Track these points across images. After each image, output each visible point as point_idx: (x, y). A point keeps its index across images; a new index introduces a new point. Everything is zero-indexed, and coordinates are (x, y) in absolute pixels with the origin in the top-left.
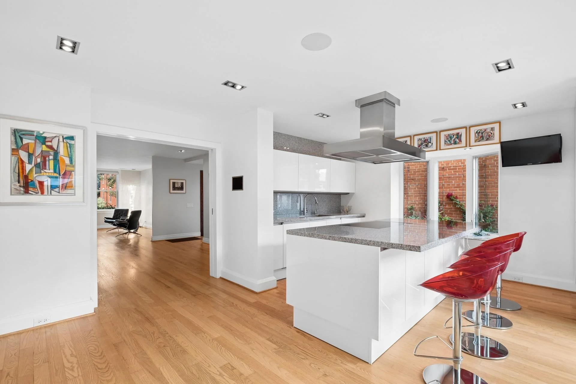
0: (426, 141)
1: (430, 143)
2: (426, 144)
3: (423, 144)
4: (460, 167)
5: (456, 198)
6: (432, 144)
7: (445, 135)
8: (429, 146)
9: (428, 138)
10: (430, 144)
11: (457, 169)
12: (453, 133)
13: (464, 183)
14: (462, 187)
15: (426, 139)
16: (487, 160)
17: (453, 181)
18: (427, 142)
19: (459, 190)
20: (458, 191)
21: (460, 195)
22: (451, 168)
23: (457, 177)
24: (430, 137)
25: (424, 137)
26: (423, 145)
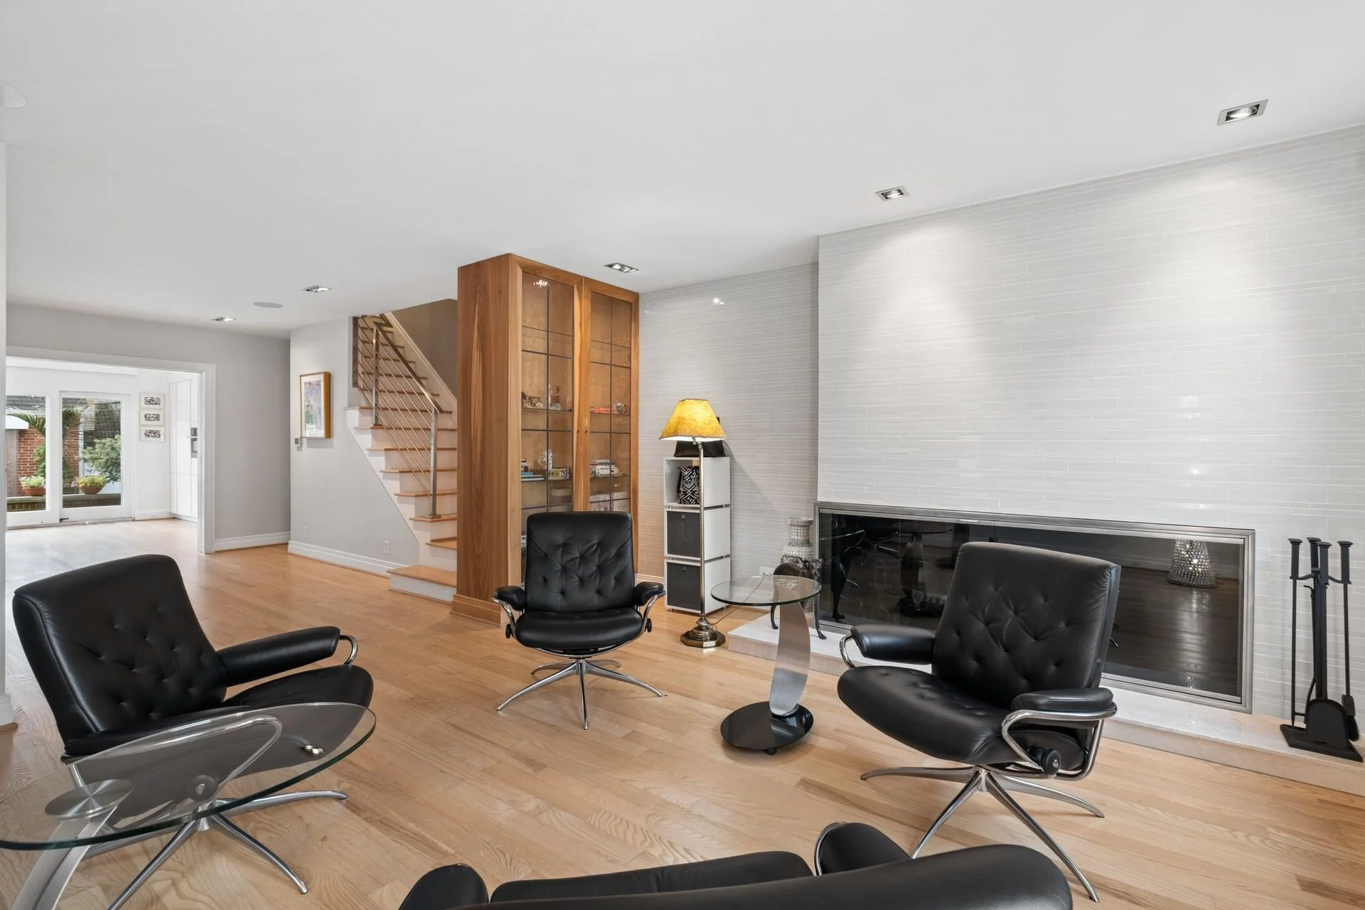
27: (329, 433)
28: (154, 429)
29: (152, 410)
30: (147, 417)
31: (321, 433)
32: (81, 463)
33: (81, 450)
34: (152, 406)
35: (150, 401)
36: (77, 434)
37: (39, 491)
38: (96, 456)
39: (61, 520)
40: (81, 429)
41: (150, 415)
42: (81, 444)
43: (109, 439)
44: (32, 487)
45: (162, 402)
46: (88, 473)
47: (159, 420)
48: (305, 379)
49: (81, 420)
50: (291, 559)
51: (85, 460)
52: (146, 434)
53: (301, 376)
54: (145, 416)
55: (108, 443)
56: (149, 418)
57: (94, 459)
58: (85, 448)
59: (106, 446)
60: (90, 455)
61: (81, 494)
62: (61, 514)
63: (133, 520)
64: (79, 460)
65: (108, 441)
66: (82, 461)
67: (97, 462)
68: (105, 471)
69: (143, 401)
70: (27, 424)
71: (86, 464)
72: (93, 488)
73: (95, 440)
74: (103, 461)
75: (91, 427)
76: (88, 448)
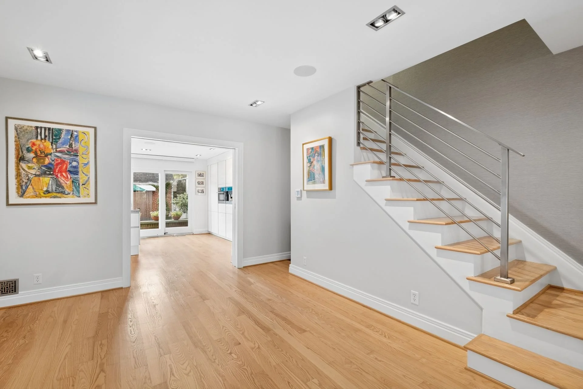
27: (331, 188)
28: (201, 189)
29: (201, 179)
30: (199, 183)
31: (326, 186)
32: (172, 204)
33: (172, 199)
34: (200, 177)
35: (200, 175)
36: (171, 193)
37: (157, 218)
38: (177, 202)
39: (165, 233)
40: (173, 190)
42: (172, 196)
43: (182, 194)
44: (155, 216)
45: (204, 175)
46: (175, 210)
47: (203, 184)
48: (306, 147)
49: (172, 187)
50: (290, 278)
51: (174, 203)
52: (198, 192)
53: (303, 144)
55: (182, 196)
57: (177, 203)
58: (174, 198)
59: (181, 197)
60: (176, 201)
61: (173, 220)
62: (165, 231)
63: (193, 234)
64: (172, 203)
65: (181, 195)
66: (173, 204)
67: (178, 205)
68: (181, 209)
69: (197, 175)
70: (155, 188)
71: (174, 205)
72: (177, 217)
73: (177, 195)
74: (180, 204)
75: (175, 190)
76: (175, 198)
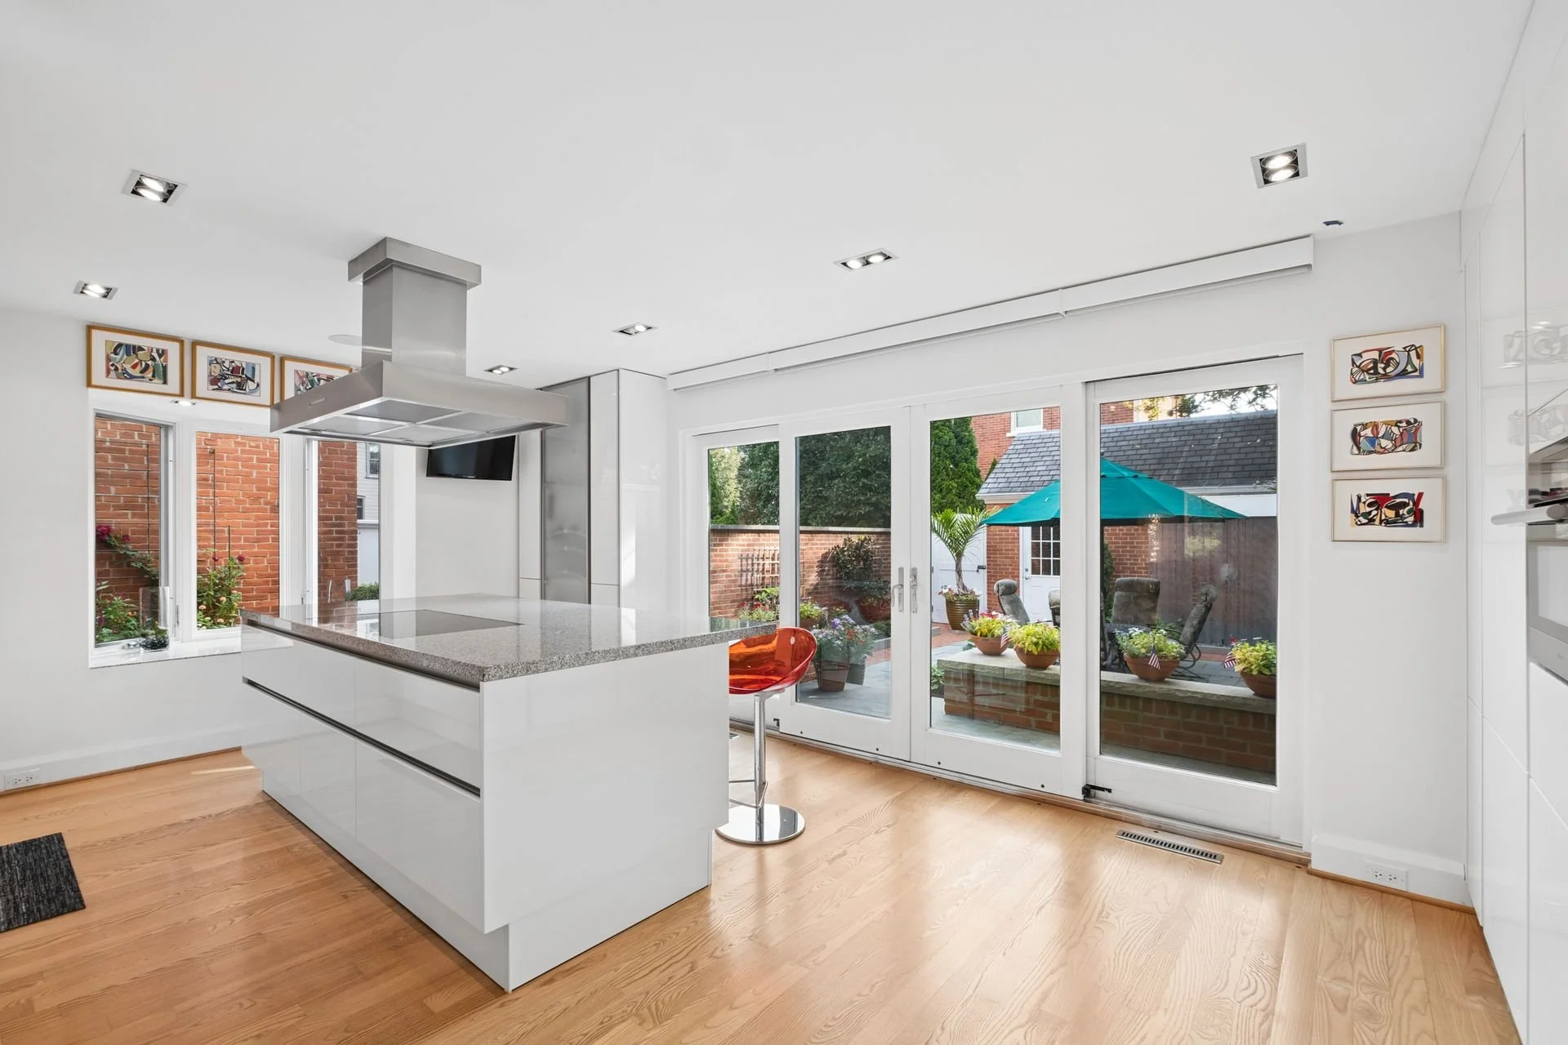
0: (236, 371)
1: (253, 381)
2: (239, 380)
3: (226, 378)
4: (139, 448)
5: (126, 538)
6: (258, 385)
7: (296, 372)
8: (247, 389)
9: (244, 366)
10: (251, 385)
11: (127, 452)
12: (318, 372)
13: (150, 496)
14: (142, 507)
15: (238, 368)
16: (218, 440)
17: (113, 489)
18: (241, 377)
19: (134, 515)
20: (130, 519)
21: (134, 532)
22: (104, 446)
23: (126, 477)
24: (252, 365)
25: (232, 359)
26: (227, 381)
28: (1393, 488)
29: (1384, 402)
30: (1364, 439)
34: (1383, 387)
35: (1378, 367)
41: (1375, 426)
45: (1431, 362)
47: (1415, 445)
52: (1355, 512)
54: (1355, 435)
56: (1372, 441)
